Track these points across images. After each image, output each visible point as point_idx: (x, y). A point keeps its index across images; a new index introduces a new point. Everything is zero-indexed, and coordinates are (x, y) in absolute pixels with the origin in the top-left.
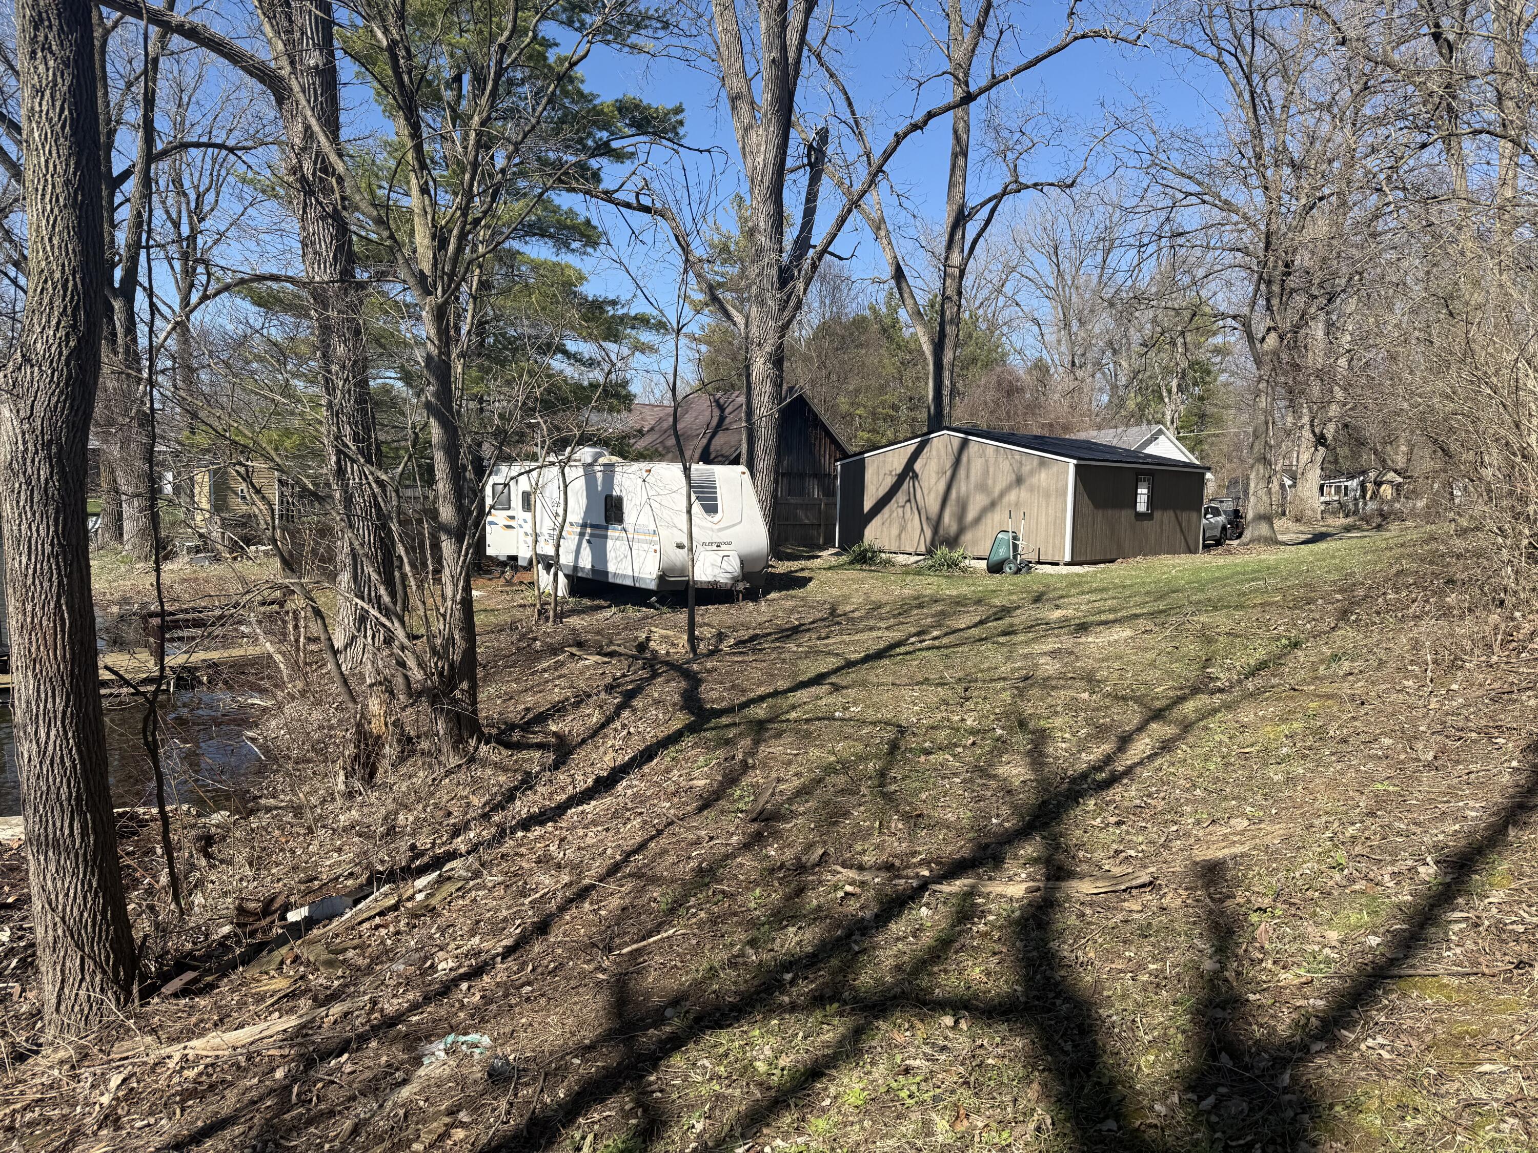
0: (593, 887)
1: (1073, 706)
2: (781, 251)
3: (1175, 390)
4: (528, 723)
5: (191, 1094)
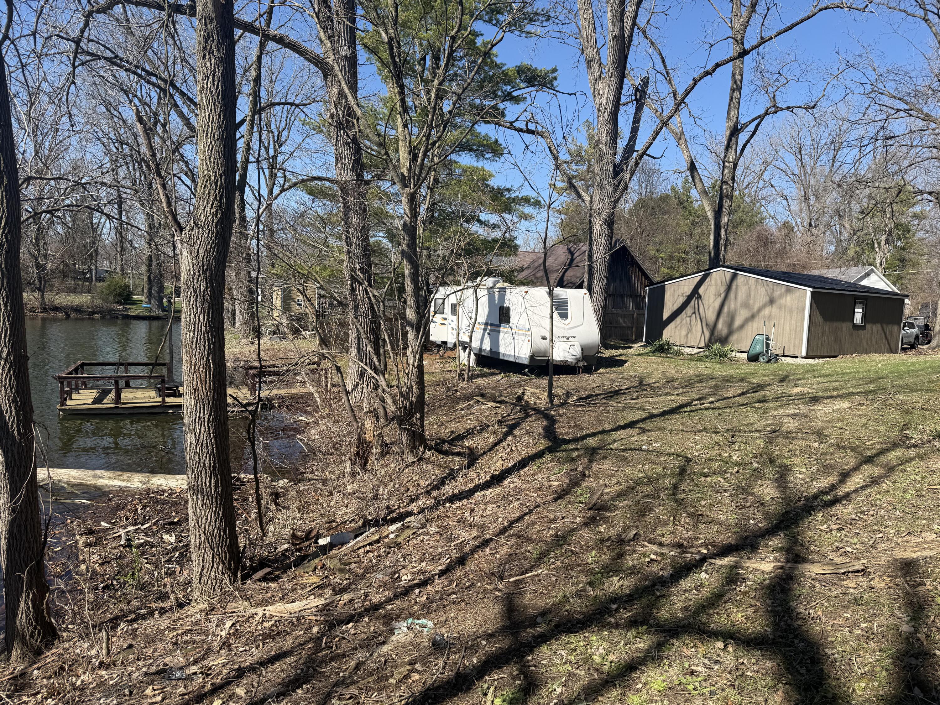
0: (491, 539)
1: (807, 451)
2: (615, 154)
3: (883, 242)
4: (452, 440)
5: (268, 636)
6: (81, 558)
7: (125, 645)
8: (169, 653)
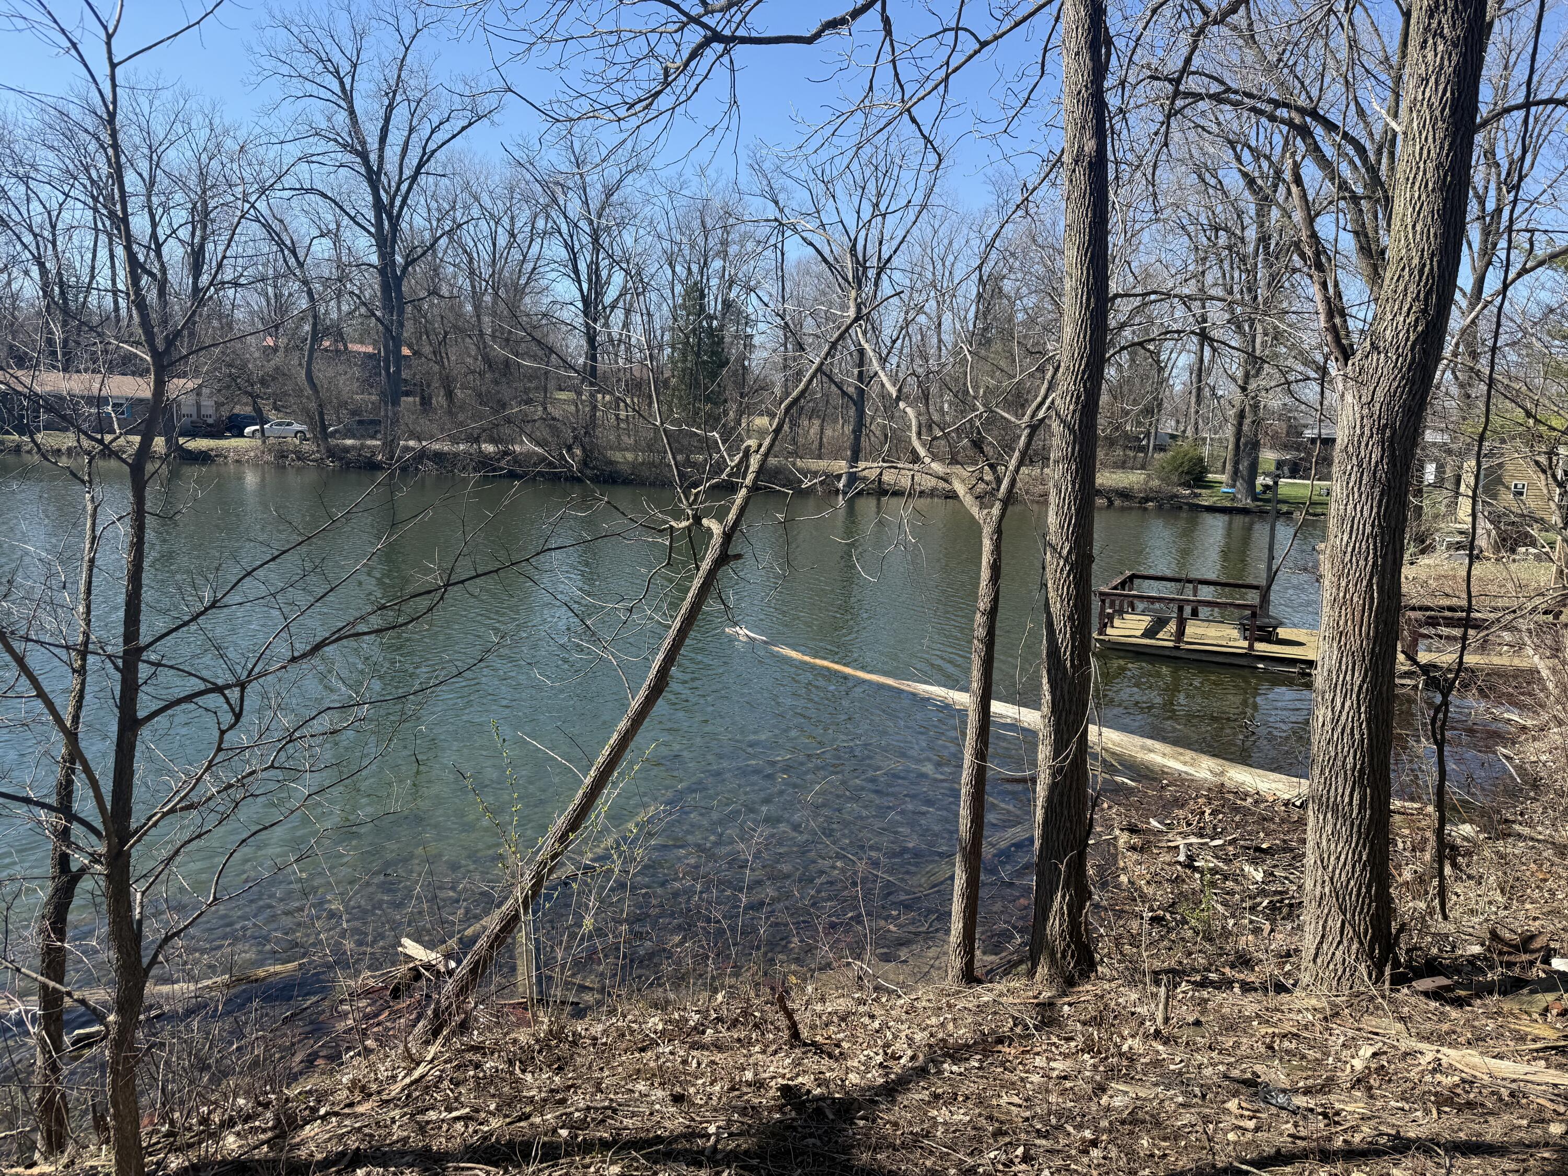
6: (1122, 864)
7: (1191, 1019)
8: (1259, 1058)
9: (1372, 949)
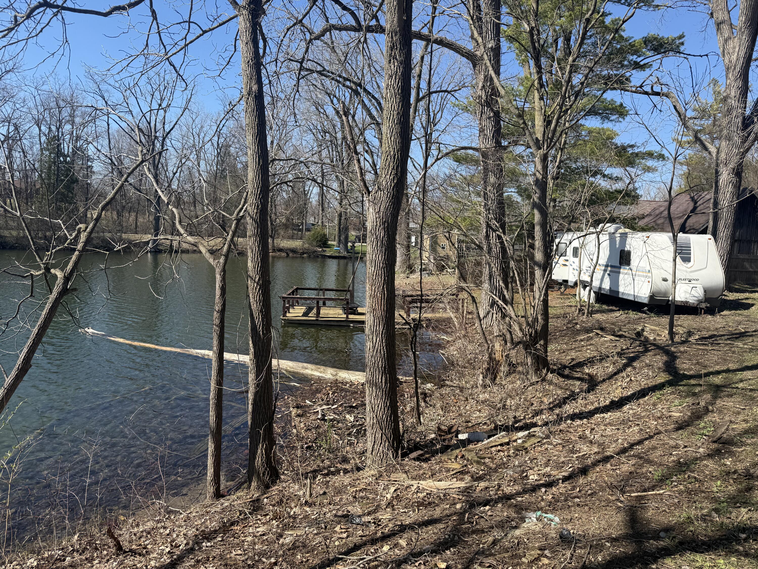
0: (612, 457)
4: (573, 366)
5: (421, 504)
6: (293, 424)
7: (321, 492)
8: (351, 503)
9: (393, 444)
